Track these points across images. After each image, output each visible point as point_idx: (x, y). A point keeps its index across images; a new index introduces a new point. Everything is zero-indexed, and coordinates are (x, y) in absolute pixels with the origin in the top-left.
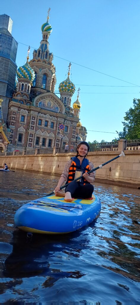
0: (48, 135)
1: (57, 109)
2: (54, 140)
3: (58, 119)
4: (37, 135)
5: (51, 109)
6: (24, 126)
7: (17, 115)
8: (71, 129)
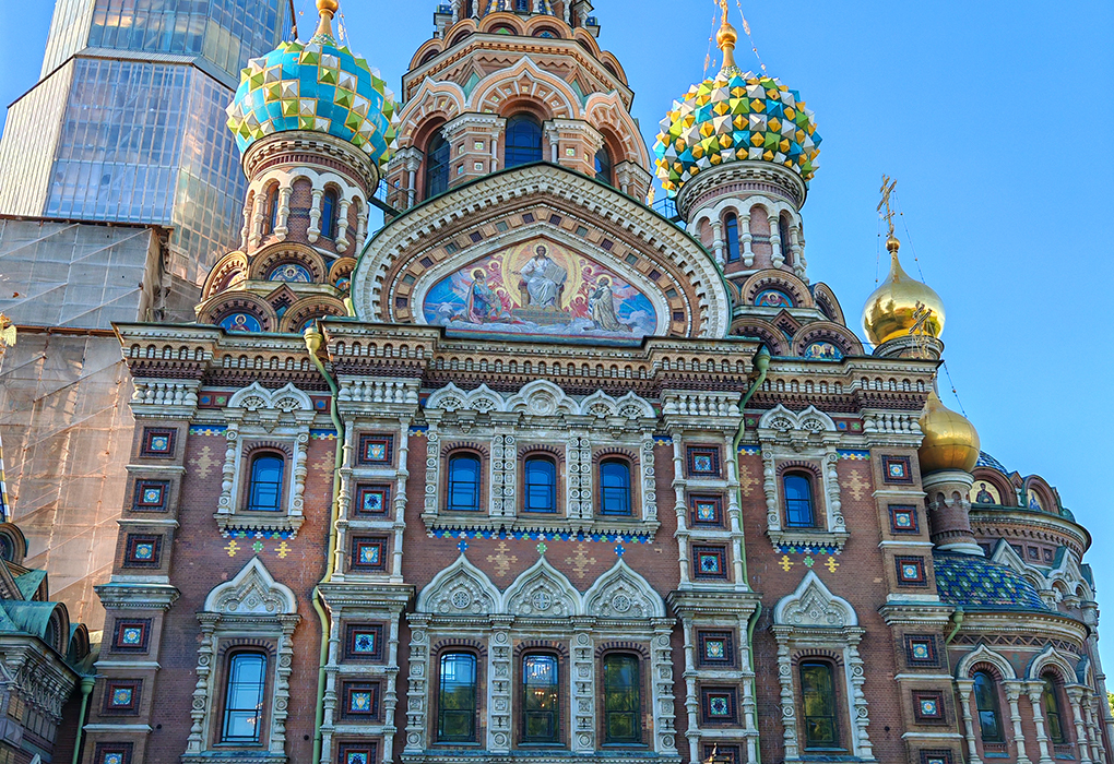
0: (580, 605)
1: (636, 315)
2: (657, 648)
3: (669, 408)
4: (434, 621)
5: (566, 323)
6: (282, 555)
7: (197, 458)
8: (863, 489)
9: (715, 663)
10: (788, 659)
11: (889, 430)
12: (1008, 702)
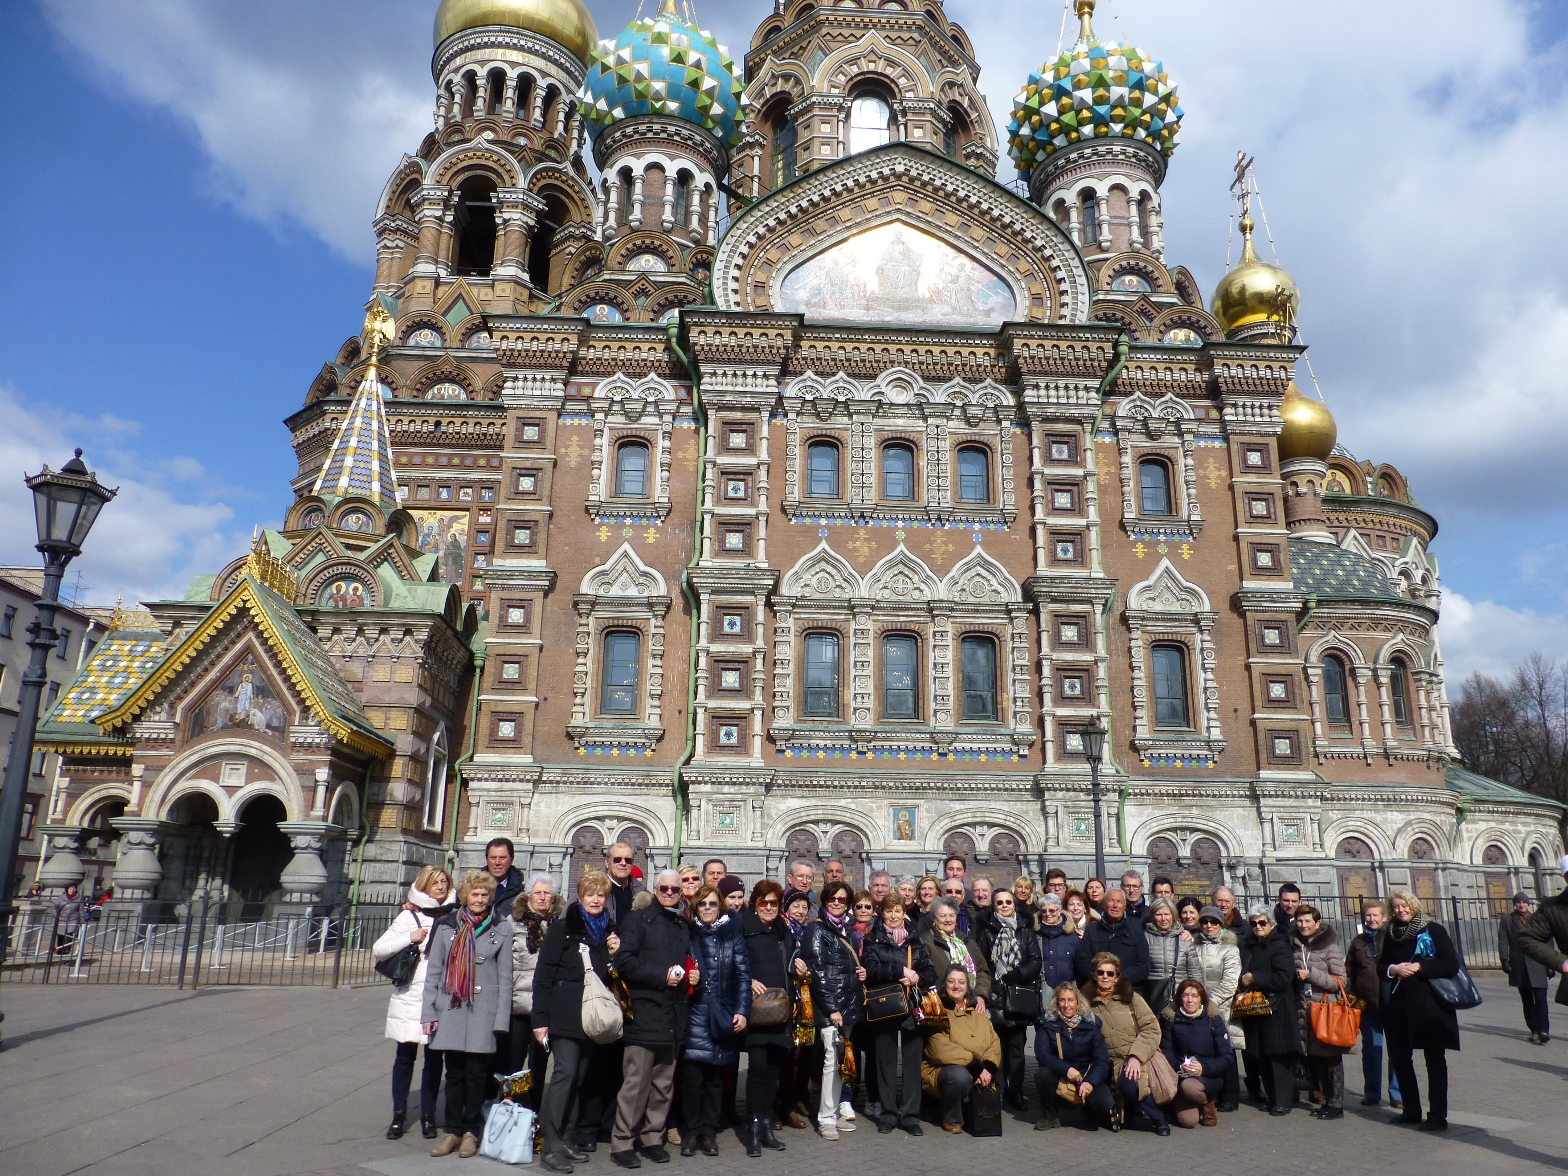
0: (939, 590)
1: (994, 301)
2: (1015, 633)
4: (798, 603)
5: (923, 309)
6: (651, 540)
7: (567, 447)
8: (1219, 477)
9: (1070, 646)
10: (1140, 643)
11: (1250, 418)
12: (1357, 685)
